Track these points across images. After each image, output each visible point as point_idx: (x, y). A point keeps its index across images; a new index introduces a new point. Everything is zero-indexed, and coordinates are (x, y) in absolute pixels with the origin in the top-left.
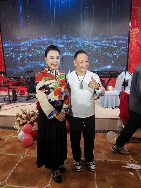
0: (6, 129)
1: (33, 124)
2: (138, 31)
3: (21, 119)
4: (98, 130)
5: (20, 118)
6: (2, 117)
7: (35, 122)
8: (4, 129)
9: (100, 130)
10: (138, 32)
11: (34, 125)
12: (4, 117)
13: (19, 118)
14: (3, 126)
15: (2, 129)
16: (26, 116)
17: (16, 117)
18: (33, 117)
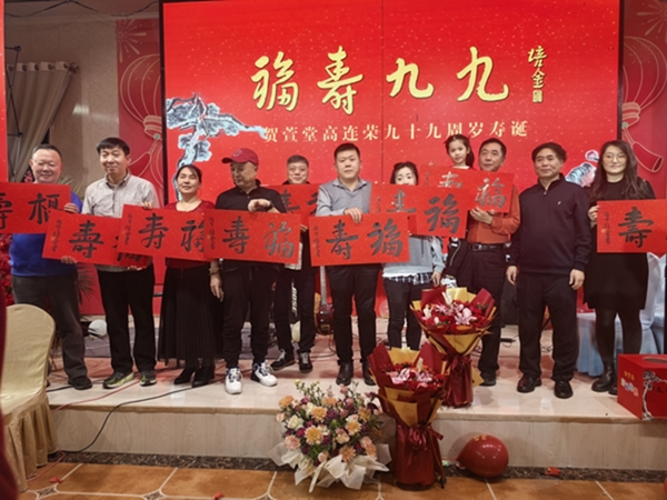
0: (226, 468)
1: (359, 443)
2: (637, 111)
3: (306, 426)
4: (616, 470)
5: (301, 420)
6: (208, 415)
7: (366, 438)
8: (220, 465)
9: (619, 468)
10: (637, 116)
11: (364, 450)
12: (217, 415)
13: (295, 422)
14: (209, 455)
15: (213, 467)
16: (326, 410)
17: (282, 416)
18: (356, 416)
